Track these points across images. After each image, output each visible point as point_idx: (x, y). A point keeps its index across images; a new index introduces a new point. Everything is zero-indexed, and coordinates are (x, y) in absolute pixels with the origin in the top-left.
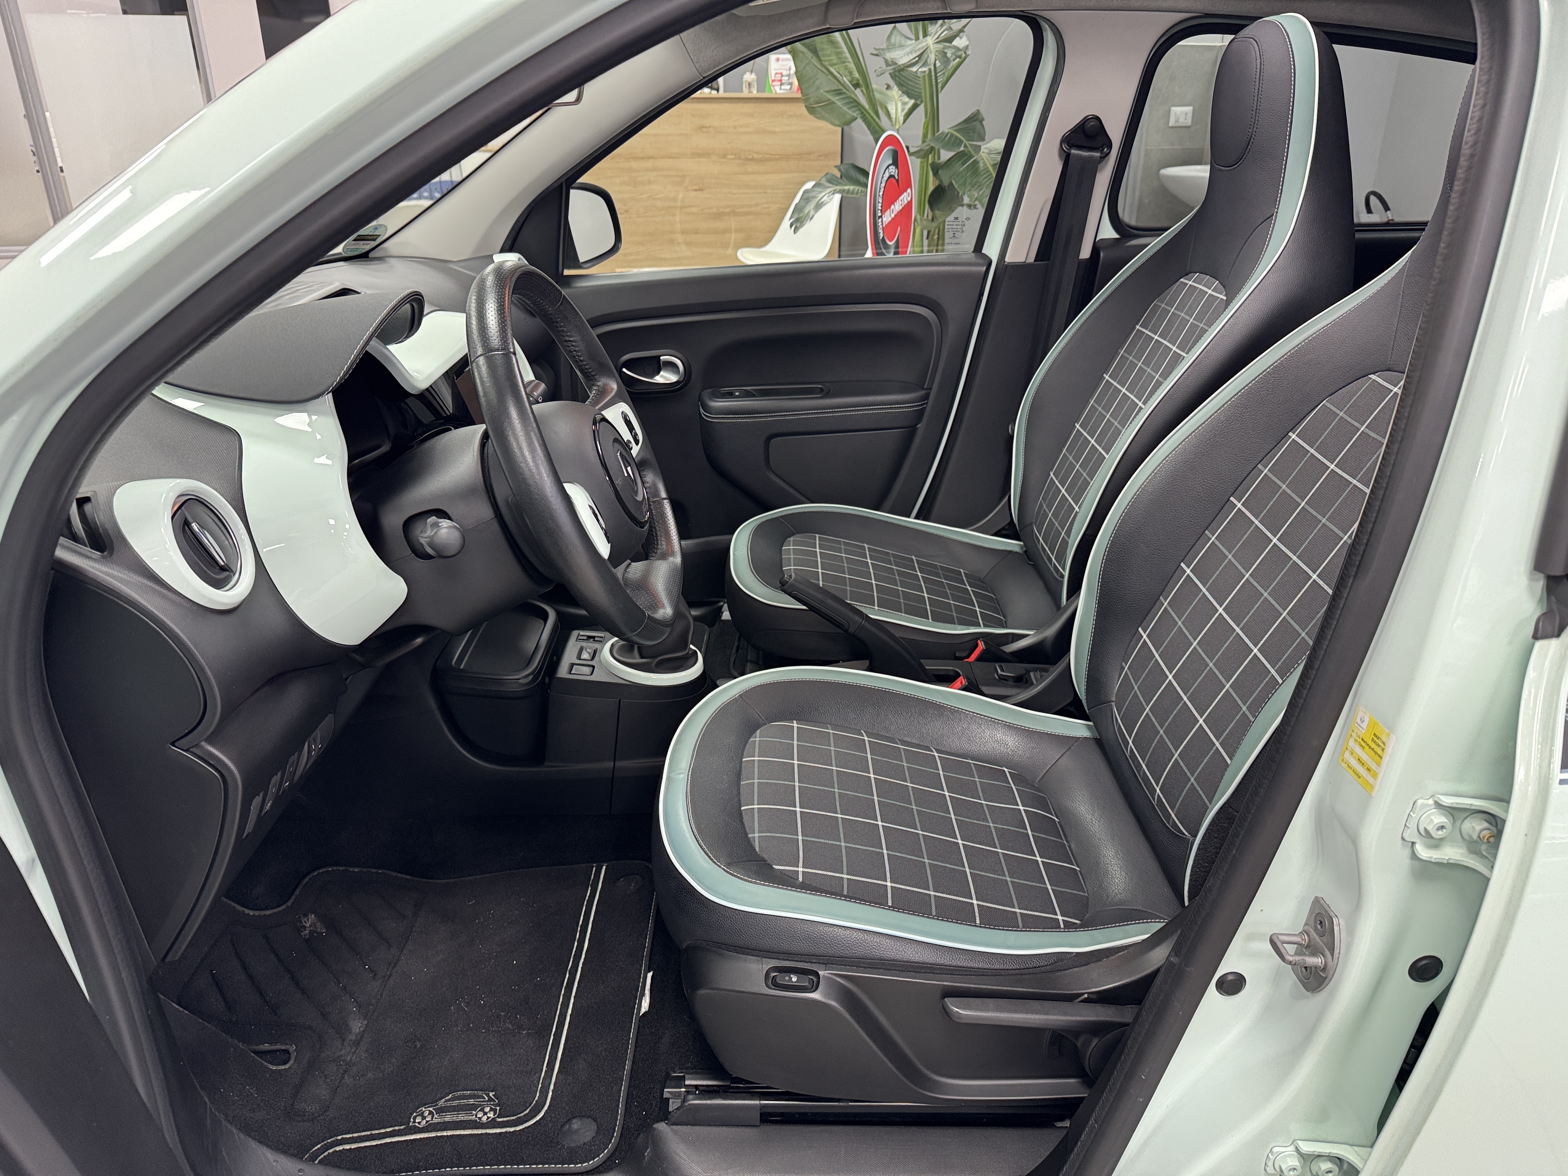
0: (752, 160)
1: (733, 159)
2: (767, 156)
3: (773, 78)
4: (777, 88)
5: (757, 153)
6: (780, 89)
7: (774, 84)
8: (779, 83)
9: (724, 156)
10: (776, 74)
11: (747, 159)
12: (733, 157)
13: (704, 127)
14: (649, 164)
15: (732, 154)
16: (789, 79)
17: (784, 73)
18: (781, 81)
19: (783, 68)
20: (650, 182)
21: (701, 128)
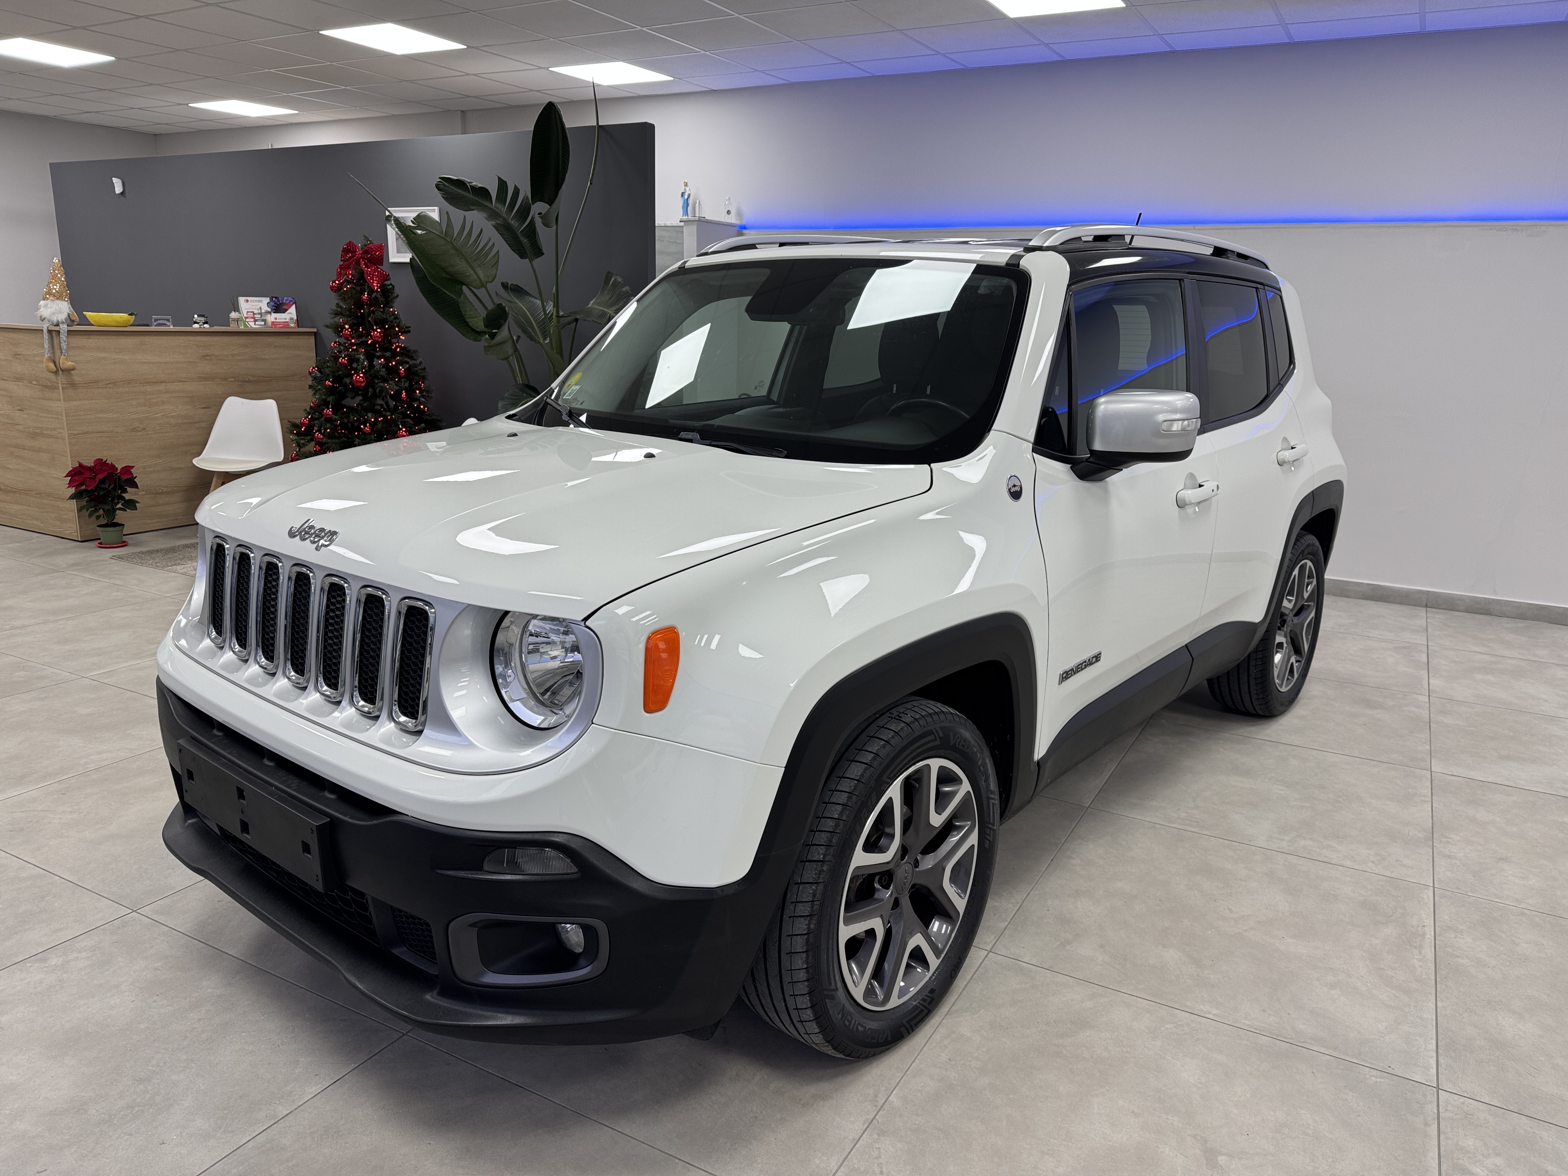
0: (249, 381)
1: (233, 381)
2: (261, 378)
3: (246, 316)
4: (252, 324)
5: (252, 376)
6: (255, 324)
7: (247, 320)
8: (253, 320)
9: (225, 379)
10: (248, 312)
11: (245, 381)
12: (233, 379)
13: (207, 356)
14: (162, 387)
15: (232, 378)
16: (261, 317)
17: (256, 311)
18: (254, 318)
19: (254, 307)
20: (163, 403)
21: (205, 357)
